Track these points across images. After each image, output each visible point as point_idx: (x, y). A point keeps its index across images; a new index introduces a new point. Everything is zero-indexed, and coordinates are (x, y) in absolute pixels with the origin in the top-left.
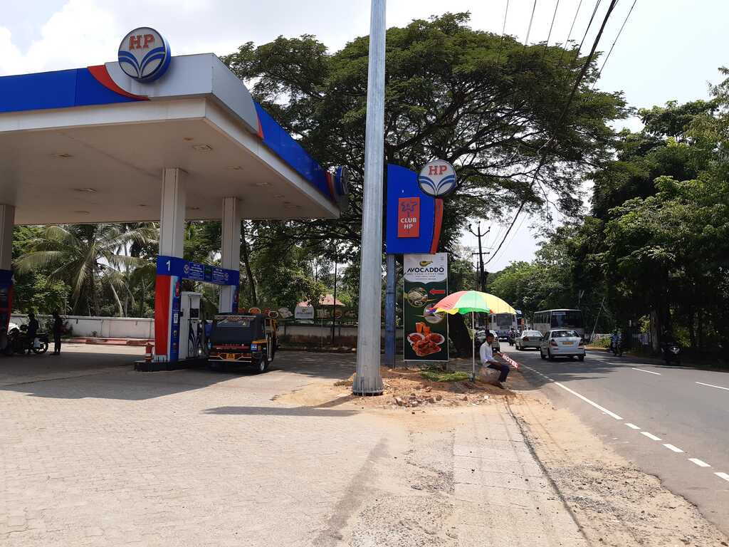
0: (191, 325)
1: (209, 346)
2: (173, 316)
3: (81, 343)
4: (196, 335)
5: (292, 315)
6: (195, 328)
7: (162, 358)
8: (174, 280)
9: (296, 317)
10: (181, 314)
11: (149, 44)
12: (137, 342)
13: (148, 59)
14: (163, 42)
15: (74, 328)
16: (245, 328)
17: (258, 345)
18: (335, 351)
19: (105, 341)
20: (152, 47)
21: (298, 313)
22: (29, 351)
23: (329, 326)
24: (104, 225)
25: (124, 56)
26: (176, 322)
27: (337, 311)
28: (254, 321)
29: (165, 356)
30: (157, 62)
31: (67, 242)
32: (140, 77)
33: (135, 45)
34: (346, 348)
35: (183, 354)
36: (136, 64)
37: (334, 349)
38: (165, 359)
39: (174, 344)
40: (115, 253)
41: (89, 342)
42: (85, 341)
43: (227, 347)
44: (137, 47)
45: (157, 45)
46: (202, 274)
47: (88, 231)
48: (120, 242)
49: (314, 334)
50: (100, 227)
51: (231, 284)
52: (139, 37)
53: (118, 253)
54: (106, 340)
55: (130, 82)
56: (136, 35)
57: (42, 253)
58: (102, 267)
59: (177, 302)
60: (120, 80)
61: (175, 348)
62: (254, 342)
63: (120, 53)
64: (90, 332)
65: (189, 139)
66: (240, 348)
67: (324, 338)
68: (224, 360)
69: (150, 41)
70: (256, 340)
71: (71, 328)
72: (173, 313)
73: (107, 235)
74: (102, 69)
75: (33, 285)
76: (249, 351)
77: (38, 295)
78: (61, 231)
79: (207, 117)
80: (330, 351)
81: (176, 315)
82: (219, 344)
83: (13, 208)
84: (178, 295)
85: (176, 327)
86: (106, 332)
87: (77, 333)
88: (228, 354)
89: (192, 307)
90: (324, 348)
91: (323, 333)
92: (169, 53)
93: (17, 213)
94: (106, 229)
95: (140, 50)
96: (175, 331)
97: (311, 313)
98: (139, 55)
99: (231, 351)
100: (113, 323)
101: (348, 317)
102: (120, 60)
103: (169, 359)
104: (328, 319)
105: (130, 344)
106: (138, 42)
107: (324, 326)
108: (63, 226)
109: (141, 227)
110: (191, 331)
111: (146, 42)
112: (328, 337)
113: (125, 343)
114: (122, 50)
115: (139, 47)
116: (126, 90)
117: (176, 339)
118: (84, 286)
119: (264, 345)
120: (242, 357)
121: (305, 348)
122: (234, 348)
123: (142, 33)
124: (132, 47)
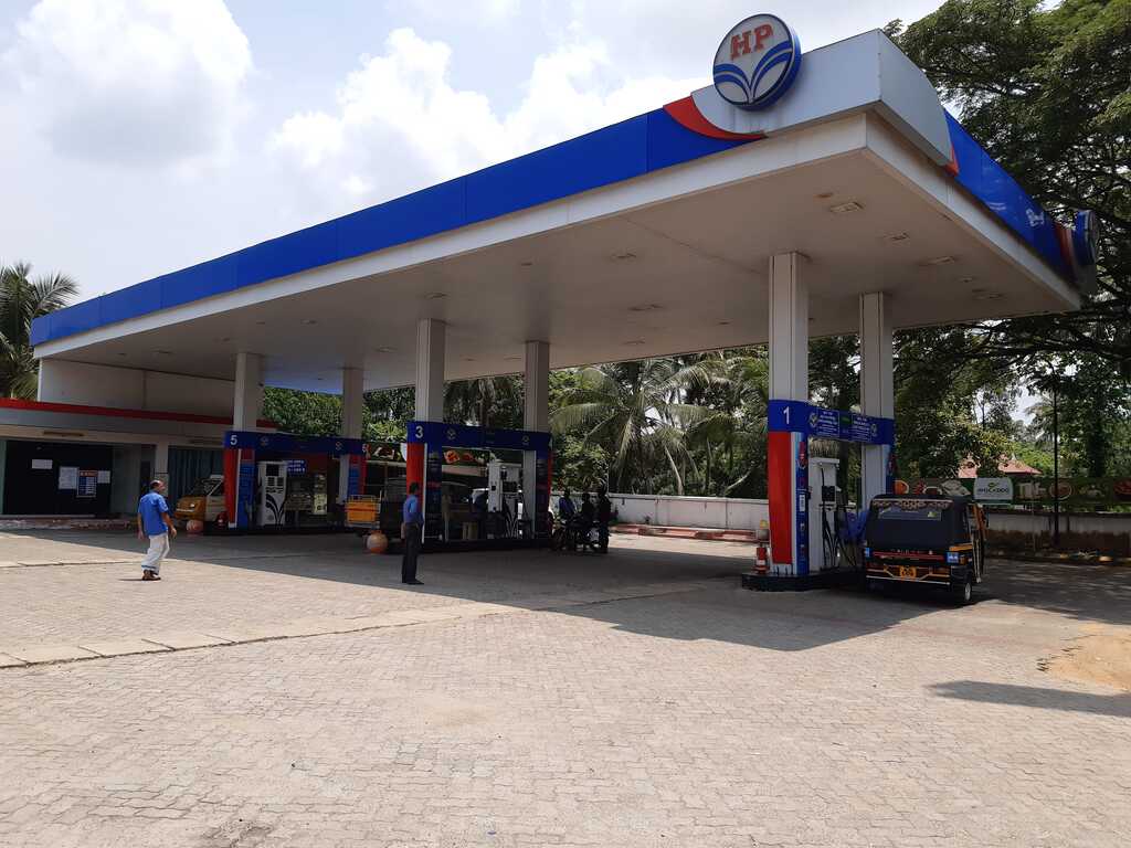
0: (824, 514)
1: (867, 552)
2: (798, 499)
3: (630, 533)
4: (833, 532)
5: (969, 493)
6: (831, 518)
7: (783, 568)
8: (796, 437)
9: (977, 497)
10: (808, 496)
11: (764, 42)
12: (710, 534)
13: (762, 69)
14: (789, 33)
15: (620, 511)
16: (931, 522)
17: (960, 553)
18: (1061, 561)
19: (663, 532)
20: (769, 44)
21: (980, 490)
22: (585, 548)
23: (1045, 514)
24: (653, 361)
25: (723, 73)
26: (802, 509)
27: (1060, 486)
28: (948, 509)
29: (788, 566)
30: (780, 67)
31: (606, 389)
32: (751, 101)
33: (741, 51)
34: (1087, 556)
35: (816, 563)
36: (744, 82)
37: (1062, 556)
38: (789, 572)
39: (802, 546)
40: (667, 402)
41: (643, 532)
42: (637, 530)
43: (899, 555)
44: (744, 52)
45: (778, 38)
46: (836, 427)
47: (631, 371)
48: (674, 384)
49: (1015, 529)
50: (648, 364)
51: (880, 444)
52: (746, 35)
53: (671, 401)
54: (665, 530)
55: (733, 116)
56: (740, 32)
57: (575, 407)
58: (653, 423)
59: (803, 476)
60: (718, 116)
61: (804, 553)
62: (953, 548)
63: (716, 69)
64: (641, 519)
65: (825, 196)
66: (924, 557)
67: (1036, 536)
68: (896, 578)
69: (766, 36)
70: (956, 544)
71: (616, 512)
72: (798, 494)
73: (656, 374)
74: (687, 104)
75: (563, 451)
76: (944, 563)
77: (569, 466)
78: (597, 375)
79: (870, 146)
80: (1052, 561)
81: (802, 498)
82: (886, 550)
83: (548, 344)
84: (804, 463)
85: (803, 518)
86: (663, 519)
87: (624, 519)
88: (902, 568)
89: (826, 484)
90: (1038, 555)
91: (1035, 526)
92: (798, 50)
93: (553, 350)
94: (656, 366)
95: (749, 55)
96: (802, 525)
97: (1007, 490)
98: (748, 64)
99: (907, 563)
100: (672, 504)
101: (1086, 497)
102: (717, 81)
103: (795, 572)
104: (1041, 500)
105: (700, 536)
106: (746, 42)
107: (1037, 514)
108: (599, 368)
109: (702, 359)
110: (825, 524)
111: (759, 38)
112: (1045, 534)
113: (693, 535)
114: (719, 63)
115: (747, 51)
116: (727, 129)
117: (804, 538)
118: (630, 451)
119: (968, 553)
120: (931, 574)
121: (1001, 553)
122: (914, 557)
123: (751, 27)
124: (735, 55)
